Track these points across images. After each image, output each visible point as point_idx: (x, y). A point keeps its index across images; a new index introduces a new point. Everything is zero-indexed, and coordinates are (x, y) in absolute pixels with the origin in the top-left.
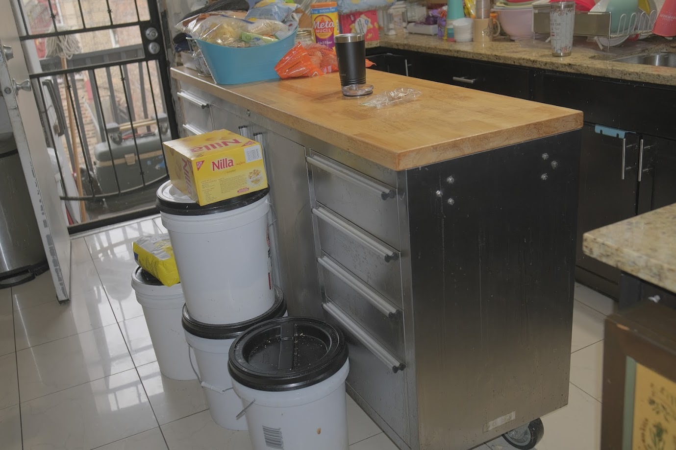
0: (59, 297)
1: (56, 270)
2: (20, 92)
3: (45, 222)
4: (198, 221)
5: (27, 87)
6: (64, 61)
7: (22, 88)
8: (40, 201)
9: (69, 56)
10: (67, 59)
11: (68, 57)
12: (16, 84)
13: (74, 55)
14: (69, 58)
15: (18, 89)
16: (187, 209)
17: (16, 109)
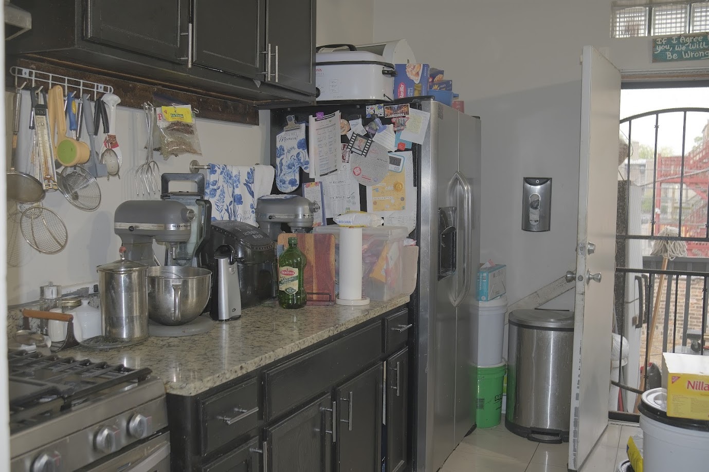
0: (569, 465)
1: (574, 441)
2: (592, 281)
3: (577, 395)
4: (665, 429)
5: (597, 279)
6: (665, 262)
7: (593, 278)
8: (579, 376)
9: (672, 258)
10: (669, 260)
11: (670, 258)
12: (590, 274)
13: (677, 257)
14: (671, 260)
15: (589, 279)
16: (658, 415)
17: (582, 294)
